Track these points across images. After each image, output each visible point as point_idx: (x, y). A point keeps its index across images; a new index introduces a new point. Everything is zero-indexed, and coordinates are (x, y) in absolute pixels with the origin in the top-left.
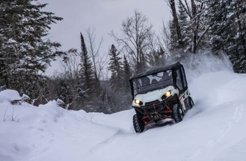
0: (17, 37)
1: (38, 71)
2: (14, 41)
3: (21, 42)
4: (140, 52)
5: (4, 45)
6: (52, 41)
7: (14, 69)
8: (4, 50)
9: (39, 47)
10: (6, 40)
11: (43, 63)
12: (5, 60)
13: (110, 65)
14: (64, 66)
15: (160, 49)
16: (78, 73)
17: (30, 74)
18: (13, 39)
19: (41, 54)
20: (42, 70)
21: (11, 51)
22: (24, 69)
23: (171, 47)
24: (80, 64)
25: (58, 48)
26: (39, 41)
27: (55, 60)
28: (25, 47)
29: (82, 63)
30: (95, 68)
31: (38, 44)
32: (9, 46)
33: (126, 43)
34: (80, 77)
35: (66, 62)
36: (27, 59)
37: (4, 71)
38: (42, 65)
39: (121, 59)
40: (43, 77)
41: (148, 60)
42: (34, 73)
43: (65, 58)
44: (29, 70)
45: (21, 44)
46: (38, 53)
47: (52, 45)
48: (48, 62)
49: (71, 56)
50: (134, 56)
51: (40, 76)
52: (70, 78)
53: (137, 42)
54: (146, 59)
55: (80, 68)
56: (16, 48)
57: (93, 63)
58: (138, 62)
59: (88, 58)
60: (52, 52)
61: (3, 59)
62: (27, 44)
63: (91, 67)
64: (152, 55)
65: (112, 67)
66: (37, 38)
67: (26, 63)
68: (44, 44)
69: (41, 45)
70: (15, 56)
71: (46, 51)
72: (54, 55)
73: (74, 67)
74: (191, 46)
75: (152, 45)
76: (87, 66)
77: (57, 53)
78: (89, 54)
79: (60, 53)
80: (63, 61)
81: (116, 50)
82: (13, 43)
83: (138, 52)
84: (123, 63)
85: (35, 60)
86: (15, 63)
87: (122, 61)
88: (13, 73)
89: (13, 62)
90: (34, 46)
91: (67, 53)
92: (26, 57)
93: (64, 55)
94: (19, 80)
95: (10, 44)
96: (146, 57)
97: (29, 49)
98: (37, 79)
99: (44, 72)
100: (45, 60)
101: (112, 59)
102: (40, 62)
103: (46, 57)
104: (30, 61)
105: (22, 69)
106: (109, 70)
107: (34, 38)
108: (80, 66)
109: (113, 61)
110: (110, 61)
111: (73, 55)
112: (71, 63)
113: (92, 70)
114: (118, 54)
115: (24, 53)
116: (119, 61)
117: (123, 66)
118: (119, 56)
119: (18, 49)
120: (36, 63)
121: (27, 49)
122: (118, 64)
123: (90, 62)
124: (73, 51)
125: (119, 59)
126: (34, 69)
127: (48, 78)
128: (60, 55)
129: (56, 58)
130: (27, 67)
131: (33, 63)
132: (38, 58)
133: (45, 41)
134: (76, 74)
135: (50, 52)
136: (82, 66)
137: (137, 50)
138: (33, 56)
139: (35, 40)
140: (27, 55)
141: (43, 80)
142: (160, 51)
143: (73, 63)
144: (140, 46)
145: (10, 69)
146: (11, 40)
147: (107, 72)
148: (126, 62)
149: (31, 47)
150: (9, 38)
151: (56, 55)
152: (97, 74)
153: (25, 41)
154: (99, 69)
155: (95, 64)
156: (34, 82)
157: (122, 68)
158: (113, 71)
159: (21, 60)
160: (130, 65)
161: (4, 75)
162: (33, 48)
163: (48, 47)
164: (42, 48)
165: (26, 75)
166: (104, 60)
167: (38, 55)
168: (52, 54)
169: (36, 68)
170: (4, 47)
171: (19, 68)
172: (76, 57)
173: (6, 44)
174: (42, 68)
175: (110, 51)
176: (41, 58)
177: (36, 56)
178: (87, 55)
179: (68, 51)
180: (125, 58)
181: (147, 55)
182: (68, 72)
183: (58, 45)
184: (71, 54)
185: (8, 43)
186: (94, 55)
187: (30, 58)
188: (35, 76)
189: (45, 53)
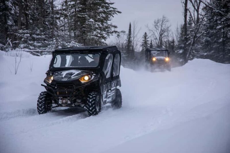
0: (95, 19)
1: (102, 40)
2: (93, 21)
3: (96, 22)
4: (161, 39)
5: (87, 22)
6: (113, 24)
7: (90, 36)
8: (87, 25)
9: (106, 26)
10: (89, 19)
11: (106, 36)
12: (86, 30)
13: (142, 44)
14: (117, 39)
15: (172, 39)
16: (124, 45)
17: (97, 40)
18: (93, 19)
19: (106, 30)
20: (104, 39)
21: (90, 26)
22: (95, 37)
23: (179, 40)
24: (126, 40)
25: (115, 29)
26: (106, 23)
27: (112, 35)
28: (98, 25)
29: (127, 40)
30: (133, 43)
31: (105, 24)
32: (90, 23)
33: (154, 33)
34: (124, 47)
35: (118, 37)
36: (98, 32)
37: (84, 36)
38: (105, 36)
39: (149, 41)
40: (104, 43)
41: (164, 45)
42: (100, 40)
43: (118, 35)
44: (97, 38)
45: (96, 23)
46: (104, 30)
47: (113, 26)
48: (108, 35)
49: (121, 34)
50: (157, 41)
51: (103, 43)
52: (118, 46)
53: (160, 33)
54: (163, 44)
55: (125, 42)
56: (93, 24)
57: (133, 41)
58: (158, 45)
59: (131, 38)
60: (112, 30)
61: (85, 29)
62: (99, 24)
63: (131, 43)
64: (167, 42)
65: (143, 45)
66: (105, 21)
67: (97, 34)
68: (109, 25)
69: (106, 25)
70: (92, 29)
71: (109, 29)
72: (113, 32)
73: (122, 41)
74: (192, 41)
75: (168, 37)
76: (129, 41)
77: (114, 31)
78: (132, 36)
79: (116, 32)
80: (117, 36)
81: (147, 36)
82: (92, 22)
83: (160, 39)
84: (149, 44)
85: (102, 33)
86: (91, 33)
87: (149, 42)
88: (89, 38)
89: (90, 32)
90: (103, 25)
91: (120, 32)
92: (98, 31)
93: (118, 33)
94: (91, 42)
95: (90, 22)
96: (163, 43)
97: (100, 26)
98: (101, 44)
99: (105, 40)
100: (107, 34)
101: (144, 40)
102: (104, 35)
103: (108, 33)
104: (99, 33)
105: (94, 37)
106: (141, 46)
107: (104, 21)
108: (126, 41)
109: (144, 41)
110: (142, 42)
111: (123, 34)
112: (121, 38)
113: (131, 45)
114: (148, 38)
115: (97, 28)
116: (148, 42)
117: (149, 46)
118: (148, 39)
119: (94, 25)
120: (102, 35)
121: (99, 26)
122: (147, 44)
123: (131, 40)
124: (123, 32)
125: (148, 41)
126: (100, 38)
127: (106, 44)
128: (116, 33)
129: (113, 34)
130: (97, 36)
131: (101, 34)
132: (103, 32)
133: (109, 24)
134: (122, 45)
135: (110, 30)
136: (127, 41)
137: (160, 38)
138: (101, 31)
139: (104, 22)
140: (98, 30)
141: (104, 45)
142: (172, 41)
143: (122, 38)
144: (161, 36)
145: (88, 36)
146: (91, 20)
147: (140, 47)
148: (151, 43)
149: (101, 26)
150: (90, 18)
151: (114, 32)
152: (134, 47)
153: (99, 21)
154: (135, 45)
155: (134, 41)
156: (99, 45)
157: (148, 46)
158: (143, 47)
159: (94, 32)
160: (153, 45)
161: (84, 38)
162: (102, 26)
163: (110, 27)
164: (107, 27)
165: (96, 41)
166: (139, 40)
167: (104, 31)
168: (112, 31)
169: (101, 38)
170: (87, 23)
171: (93, 36)
172: (124, 36)
173: (88, 21)
174: (105, 38)
175: (144, 35)
176: (105, 33)
177: (103, 31)
178: (131, 35)
179: (120, 31)
180: (151, 41)
181: (164, 42)
182: (118, 43)
183: (115, 27)
184: (122, 33)
185: (89, 21)
186: (135, 36)
187: (99, 31)
188: (100, 42)
189: (108, 30)
